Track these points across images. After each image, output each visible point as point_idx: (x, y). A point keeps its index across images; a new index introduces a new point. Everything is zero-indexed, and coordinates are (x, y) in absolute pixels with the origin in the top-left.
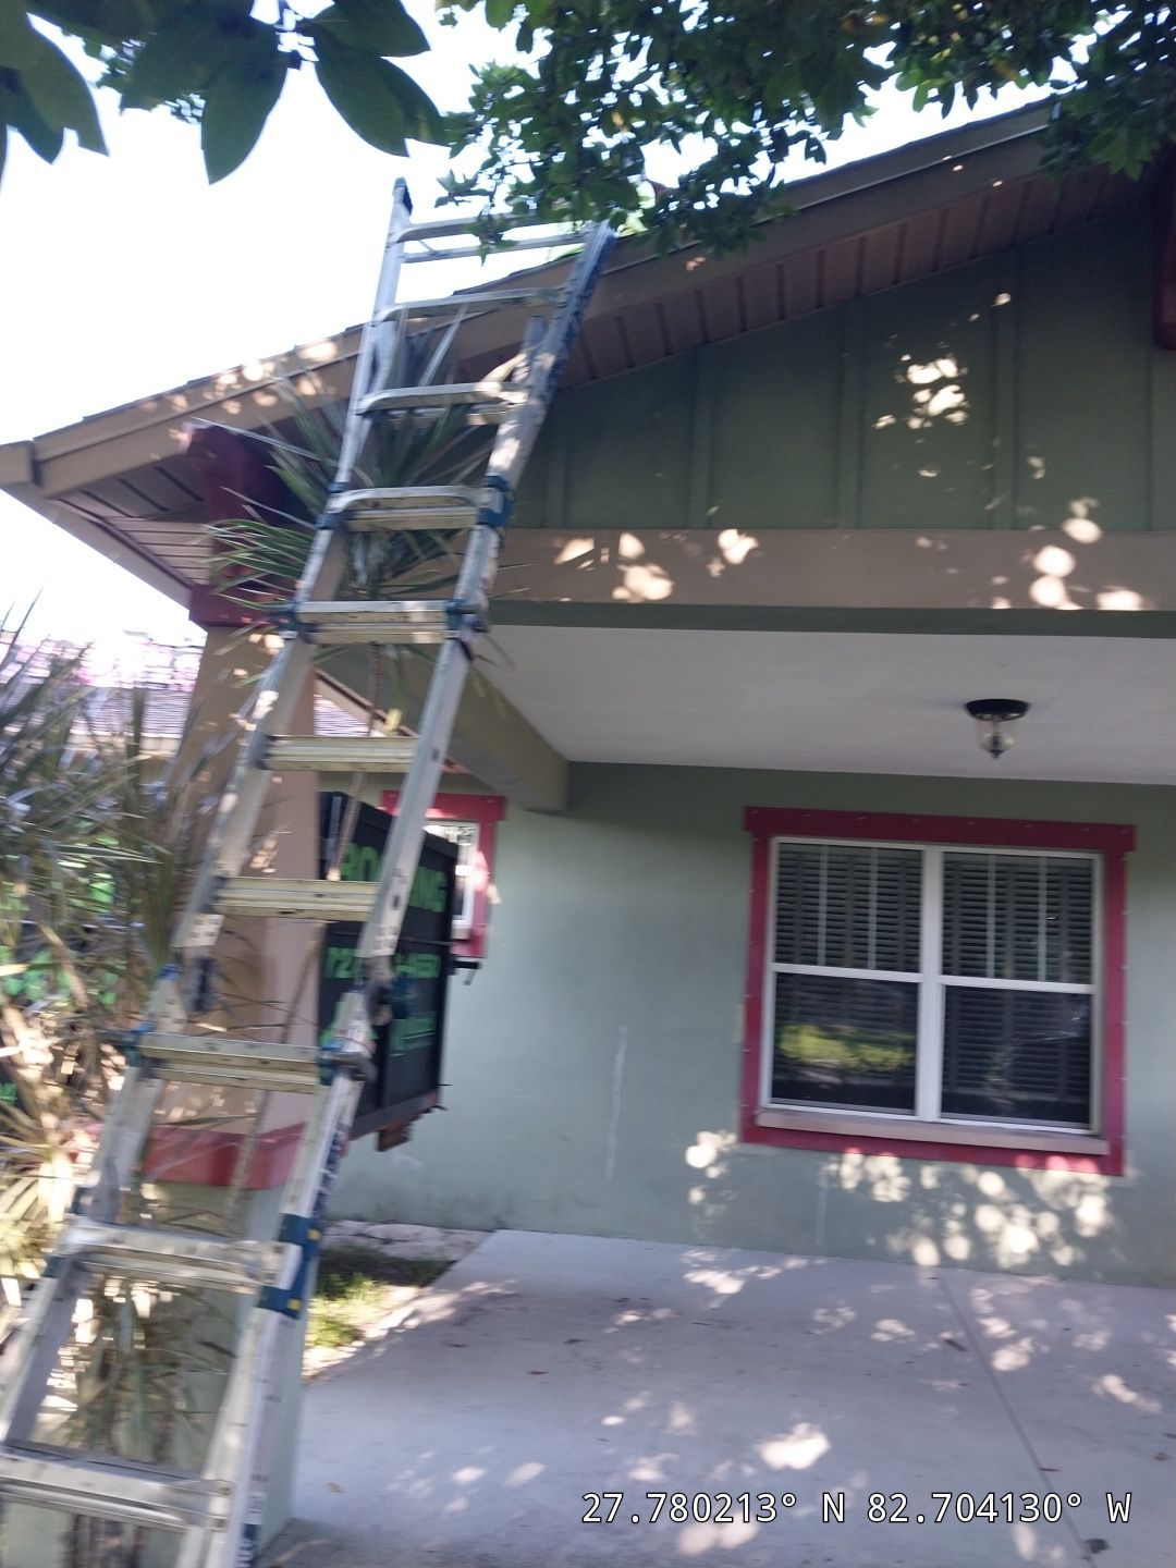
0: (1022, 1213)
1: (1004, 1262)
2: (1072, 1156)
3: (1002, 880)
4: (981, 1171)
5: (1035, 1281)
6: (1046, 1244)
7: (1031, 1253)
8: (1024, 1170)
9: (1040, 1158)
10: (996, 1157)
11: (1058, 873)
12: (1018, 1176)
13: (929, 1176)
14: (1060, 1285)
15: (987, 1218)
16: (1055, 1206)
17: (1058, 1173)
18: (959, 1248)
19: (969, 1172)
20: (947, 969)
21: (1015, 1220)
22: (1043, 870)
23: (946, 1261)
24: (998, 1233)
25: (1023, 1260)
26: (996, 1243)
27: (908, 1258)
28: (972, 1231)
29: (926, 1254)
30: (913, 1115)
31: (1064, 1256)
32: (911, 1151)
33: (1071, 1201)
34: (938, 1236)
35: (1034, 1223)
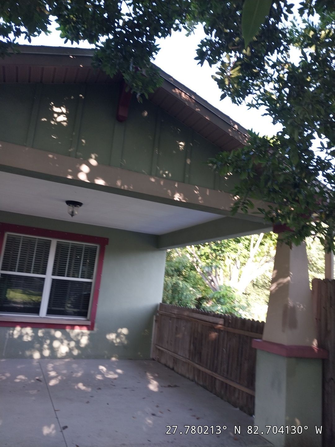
0: (66, 342)
1: (59, 355)
2: (81, 326)
3: (72, 250)
4: (55, 331)
5: (67, 360)
6: (71, 350)
7: (67, 353)
8: (68, 330)
9: (72, 326)
10: (60, 327)
11: (88, 249)
12: (66, 331)
13: (40, 333)
14: (73, 360)
15: (56, 344)
16: (75, 339)
17: (77, 330)
18: (47, 353)
19: (52, 331)
20: (54, 274)
21: (64, 344)
22: (84, 248)
23: (42, 357)
24: (59, 348)
25: (64, 355)
26: (58, 351)
27: (31, 357)
28: (51, 348)
29: (37, 355)
30: (38, 315)
31: (76, 352)
32: (35, 326)
33: (79, 338)
34: (41, 350)
35: (69, 344)
